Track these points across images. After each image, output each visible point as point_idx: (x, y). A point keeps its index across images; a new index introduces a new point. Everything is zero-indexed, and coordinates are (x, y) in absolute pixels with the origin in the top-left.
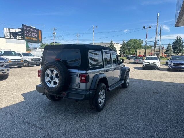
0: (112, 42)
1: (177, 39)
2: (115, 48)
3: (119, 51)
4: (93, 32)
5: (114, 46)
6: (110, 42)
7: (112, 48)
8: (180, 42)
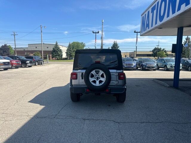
0: (57, 43)
1: (114, 43)
2: (61, 50)
3: (66, 54)
4: (41, 32)
5: (59, 48)
6: (55, 43)
7: (57, 50)
8: (117, 46)
